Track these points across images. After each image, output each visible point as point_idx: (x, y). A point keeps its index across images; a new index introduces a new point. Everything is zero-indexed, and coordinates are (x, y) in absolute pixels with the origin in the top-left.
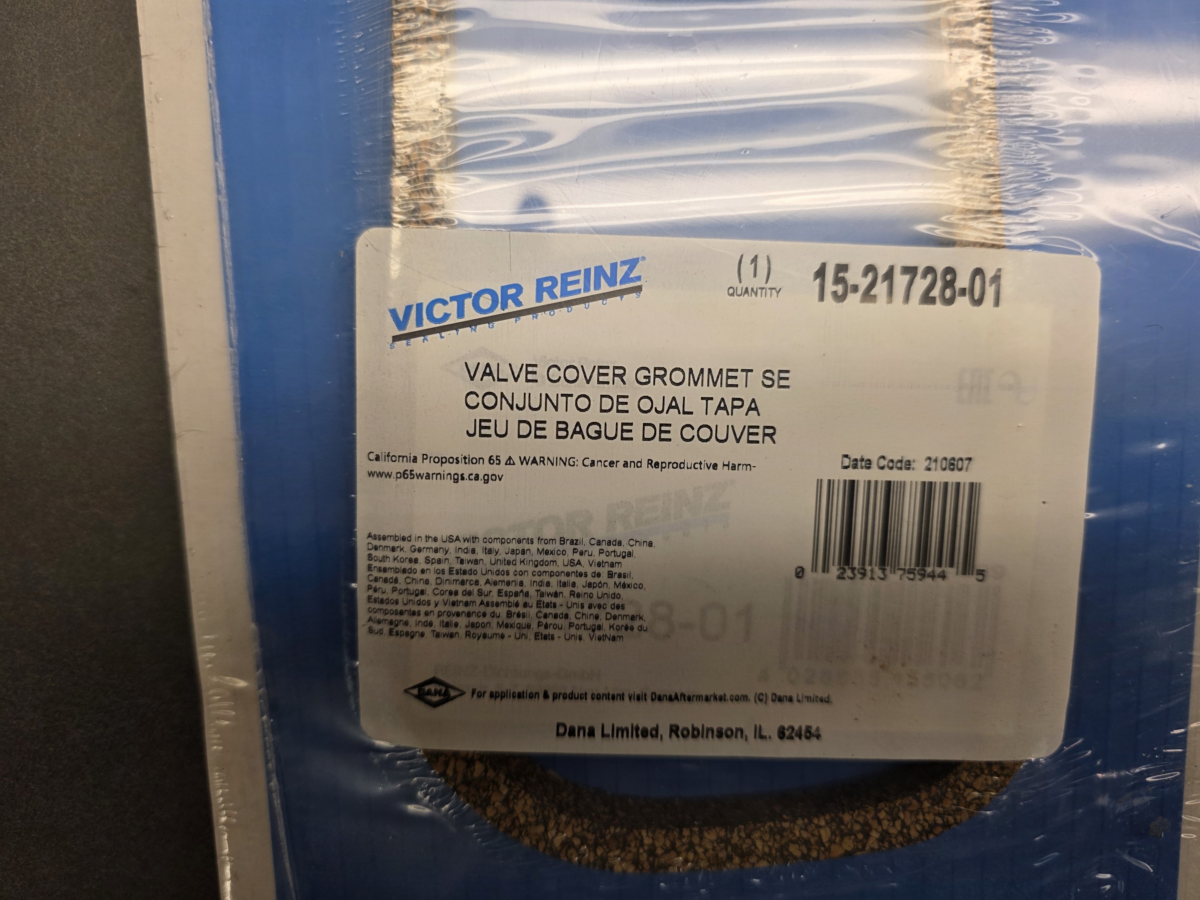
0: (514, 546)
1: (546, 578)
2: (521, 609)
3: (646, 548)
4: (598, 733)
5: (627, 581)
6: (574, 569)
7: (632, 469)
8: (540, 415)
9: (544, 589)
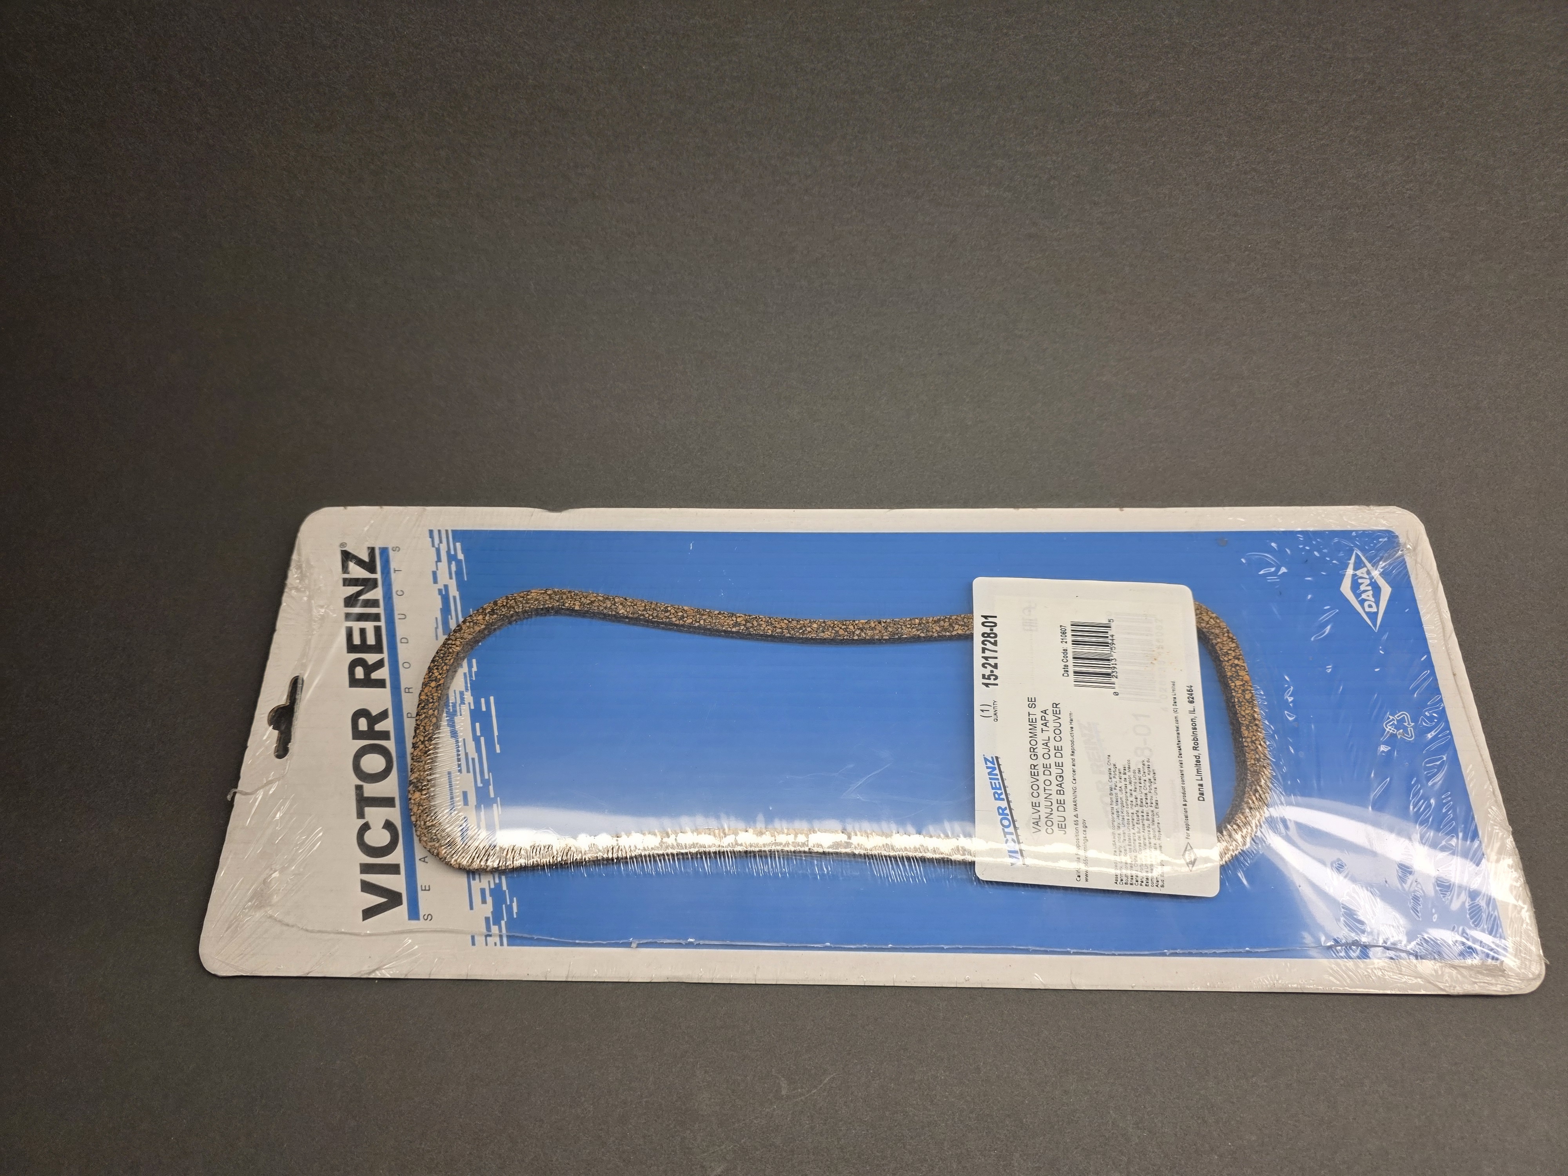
0: (1115, 816)
1: (1129, 803)
2: (1145, 814)
3: (1110, 758)
4: (1201, 782)
5: (1127, 766)
6: (1124, 790)
7: (1076, 763)
8: (1054, 802)
9: (1134, 803)
